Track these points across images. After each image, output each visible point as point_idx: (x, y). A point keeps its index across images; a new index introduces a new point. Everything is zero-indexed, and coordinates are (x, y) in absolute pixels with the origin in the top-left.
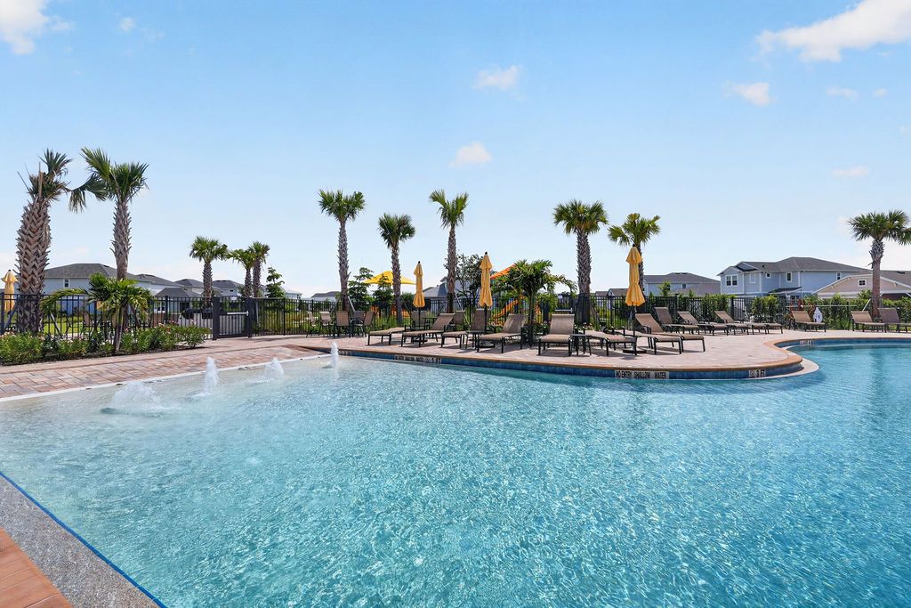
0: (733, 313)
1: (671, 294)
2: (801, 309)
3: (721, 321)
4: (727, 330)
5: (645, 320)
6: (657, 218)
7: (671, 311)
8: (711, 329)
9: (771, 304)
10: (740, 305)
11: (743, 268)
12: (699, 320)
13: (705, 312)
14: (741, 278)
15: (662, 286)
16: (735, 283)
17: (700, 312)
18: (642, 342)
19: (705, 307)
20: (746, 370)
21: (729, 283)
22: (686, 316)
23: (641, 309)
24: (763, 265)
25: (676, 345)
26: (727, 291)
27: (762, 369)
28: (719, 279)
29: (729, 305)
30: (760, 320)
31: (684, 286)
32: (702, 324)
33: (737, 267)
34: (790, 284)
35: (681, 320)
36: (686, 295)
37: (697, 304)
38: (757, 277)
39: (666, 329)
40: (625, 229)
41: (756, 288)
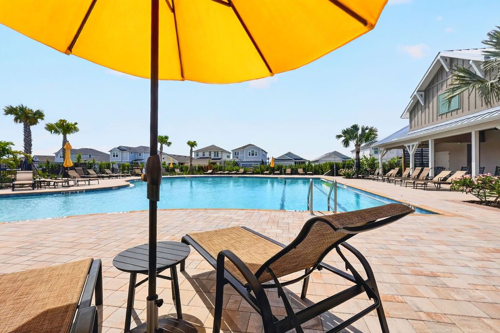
0: (113, 170)
1: (82, 161)
2: (138, 168)
3: (107, 174)
4: (109, 177)
5: (72, 173)
6: (76, 124)
7: (83, 169)
8: (103, 177)
9: (128, 167)
10: (116, 166)
11: (121, 149)
12: (97, 174)
13: (100, 169)
14: (119, 153)
15: (77, 156)
16: (117, 156)
17: (98, 170)
18: (71, 183)
19: (101, 168)
20: (112, 187)
21: (114, 156)
22: (91, 171)
23: (72, 168)
24: (130, 148)
25: (87, 183)
26: (112, 160)
27: (117, 187)
28: (109, 153)
29: (111, 167)
30: (124, 173)
31: (90, 156)
32: (98, 175)
33: (118, 148)
34: (140, 157)
35: (89, 174)
36: (92, 162)
37: (97, 166)
38: (127, 154)
39: (82, 177)
40: (57, 126)
41: (127, 159)
